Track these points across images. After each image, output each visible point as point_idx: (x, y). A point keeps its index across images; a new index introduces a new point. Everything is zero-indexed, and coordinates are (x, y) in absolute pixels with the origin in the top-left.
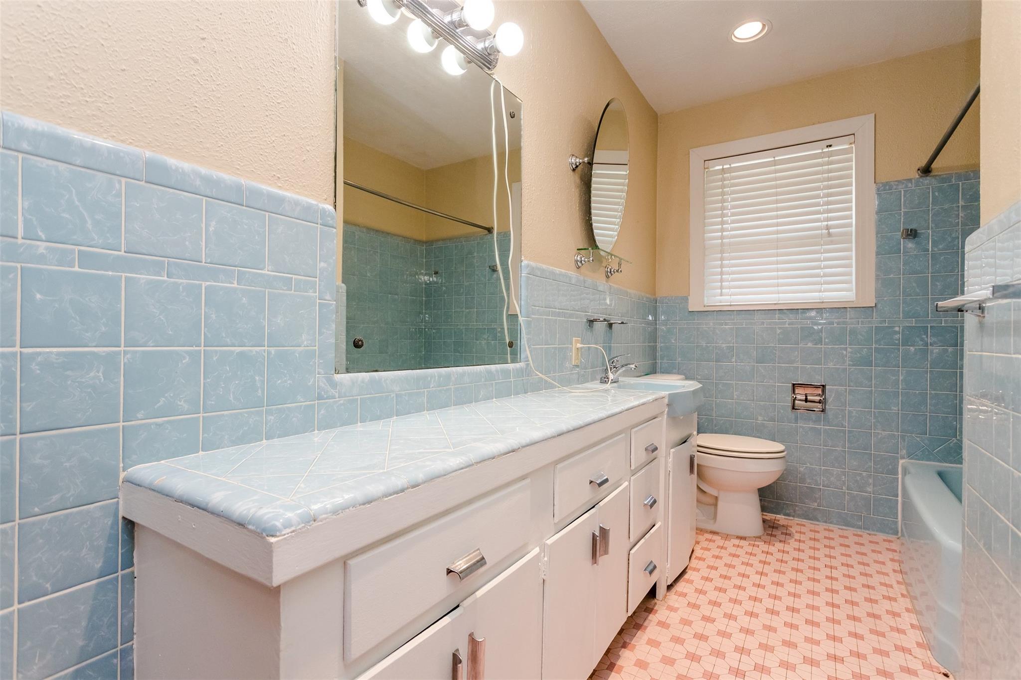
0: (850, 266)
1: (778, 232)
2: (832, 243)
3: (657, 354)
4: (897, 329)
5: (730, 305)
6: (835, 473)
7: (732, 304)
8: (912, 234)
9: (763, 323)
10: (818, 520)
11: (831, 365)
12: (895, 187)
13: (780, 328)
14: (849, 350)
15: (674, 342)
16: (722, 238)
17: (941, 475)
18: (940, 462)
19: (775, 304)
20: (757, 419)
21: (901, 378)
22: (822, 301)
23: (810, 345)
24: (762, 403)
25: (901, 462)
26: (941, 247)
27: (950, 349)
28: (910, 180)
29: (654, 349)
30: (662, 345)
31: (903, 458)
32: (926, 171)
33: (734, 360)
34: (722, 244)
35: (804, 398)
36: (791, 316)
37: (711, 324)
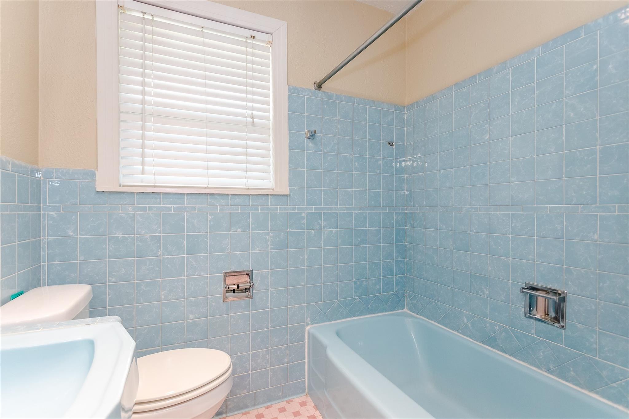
0: (268, 156)
1: (207, 111)
2: (255, 132)
3: (42, 253)
4: (303, 215)
5: (155, 187)
6: (261, 354)
7: (156, 185)
8: (312, 136)
9: (194, 209)
10: (247, 407)
11: (257, 250)
12: (301, 92)
13: (211, 214)
14: (271, 234)
15: (72, 234)
16: (143, 102)
17: (338, 334)
18: (329, 321)
19: (205, 188)
20: (188, 319)
21: (306, 257)
22: (248, 187)
23: (239, 231)
24: (193, 299)
25: (307, 328)
26: (328, 149)
27: (334, 231)
28: (310, 90)
29: (36, 247)
30: (50, 239)
31: (308, 325)
32: (319, 86)
33: (160, 253)
34: (143, 111)
35: (235, 287)
36: (222, 201)
37: (130, 209)
